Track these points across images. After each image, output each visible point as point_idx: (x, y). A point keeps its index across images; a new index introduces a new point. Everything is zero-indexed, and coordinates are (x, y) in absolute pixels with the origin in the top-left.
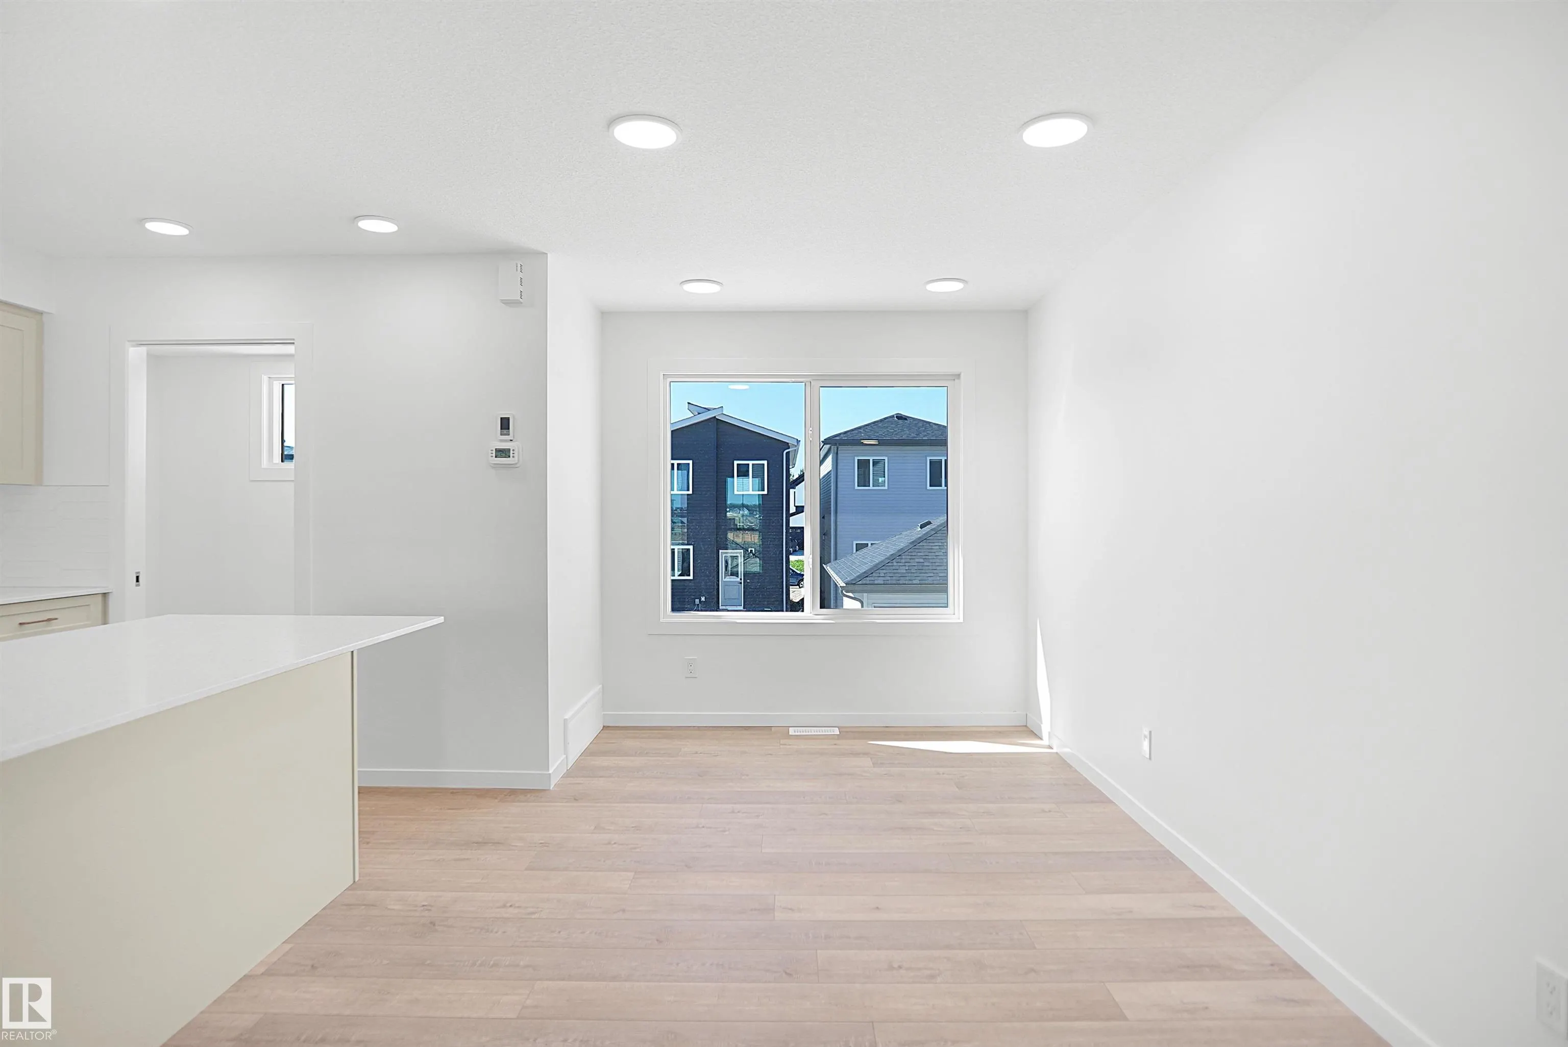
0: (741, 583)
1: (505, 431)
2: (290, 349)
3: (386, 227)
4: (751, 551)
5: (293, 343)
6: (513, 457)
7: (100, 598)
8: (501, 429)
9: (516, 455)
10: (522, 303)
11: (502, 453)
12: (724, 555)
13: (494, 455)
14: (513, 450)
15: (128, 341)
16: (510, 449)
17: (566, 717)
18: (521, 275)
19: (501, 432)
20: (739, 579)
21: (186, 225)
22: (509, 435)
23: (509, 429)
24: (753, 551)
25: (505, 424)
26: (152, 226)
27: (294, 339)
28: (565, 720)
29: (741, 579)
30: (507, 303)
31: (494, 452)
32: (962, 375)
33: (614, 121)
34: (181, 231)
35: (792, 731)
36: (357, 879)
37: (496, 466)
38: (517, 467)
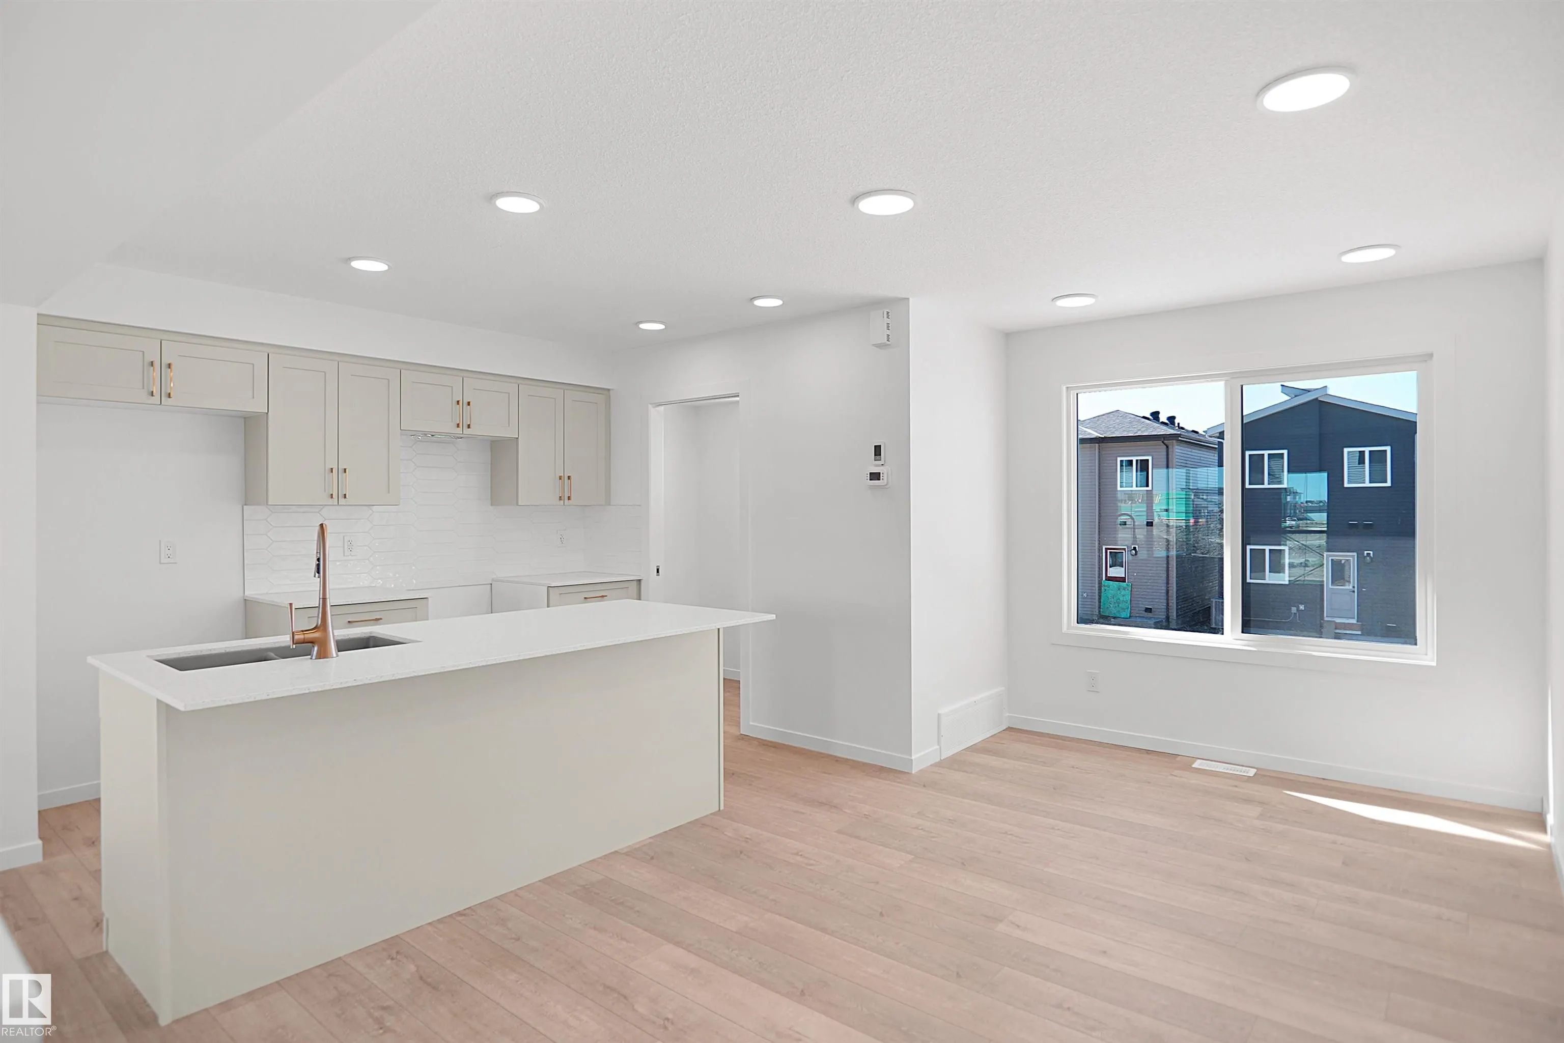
0: (1354, 592)
1: (878, 457)
2: (737, 399)
3: (775, 303)
4: (1369, 554)
5: (738, 396)
6: (883, 479)
7: (635, 583)
8: (875, 455)
9: (885, 478)
10: (890, 345)
11: (875, 476)
12: (1330, 558)
13: (869, 478)
14: (883, 474)
15: (651, 404)
16: (880, 473)
17: (940, 712)
18: (888, 321)
19: (875, 458)
20: (1351, 587)
21: (661, 322)
22: (880, 460)
23: (880, 455)
24: (1372, 555)
25: (878, 450)
26: (643, 326)
27: (738, 393)
28: (939, 715)
29: (1354, 587)
30: (880, 346)
31: (869, 476)
32: (1434, 355)
33: (855, 199)
34: (662, 327)
35: (1196, 765)
36: (722, 808)
37: (871, 487)
38: (887, 488)
